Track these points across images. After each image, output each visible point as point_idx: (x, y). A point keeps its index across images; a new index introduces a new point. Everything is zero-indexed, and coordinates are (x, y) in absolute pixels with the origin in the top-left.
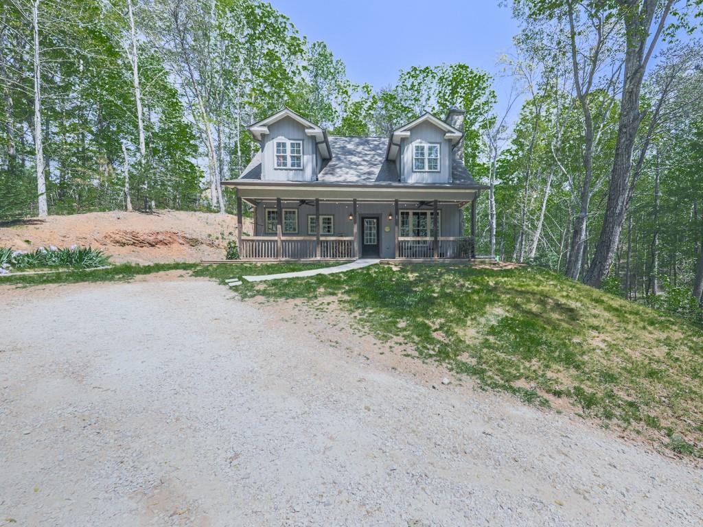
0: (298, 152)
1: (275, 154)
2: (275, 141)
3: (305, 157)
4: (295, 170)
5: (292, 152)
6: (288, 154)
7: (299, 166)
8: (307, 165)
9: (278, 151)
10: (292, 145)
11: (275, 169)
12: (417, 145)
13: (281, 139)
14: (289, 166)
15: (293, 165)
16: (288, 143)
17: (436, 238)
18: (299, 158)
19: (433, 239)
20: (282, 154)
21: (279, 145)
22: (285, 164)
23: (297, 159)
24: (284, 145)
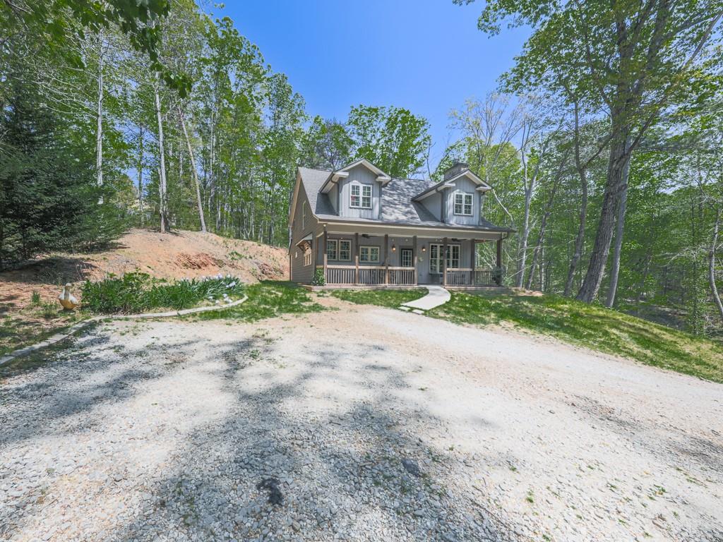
0: (369, 194)
1: (351, 195)
2: (351, 184)
3: (374, 198)
4: (366, 209)
5: (364, 193)
6: (361, 195)
7: (369, 205)
8: (376, 204)
9: (353, 193)
10: (364, 188)
11: (351, 208)
12: (458, 194)
13: (355, 183)
14: (361, 206)
15: (364, 205)
16: (361, 186)
17: (473, 269)
18: (368, 199)
19: (471, 270)
20: (356, 195)
21: (353, 187)
22: (357, 204)
23: (367, 201)
24: (358, 187)
